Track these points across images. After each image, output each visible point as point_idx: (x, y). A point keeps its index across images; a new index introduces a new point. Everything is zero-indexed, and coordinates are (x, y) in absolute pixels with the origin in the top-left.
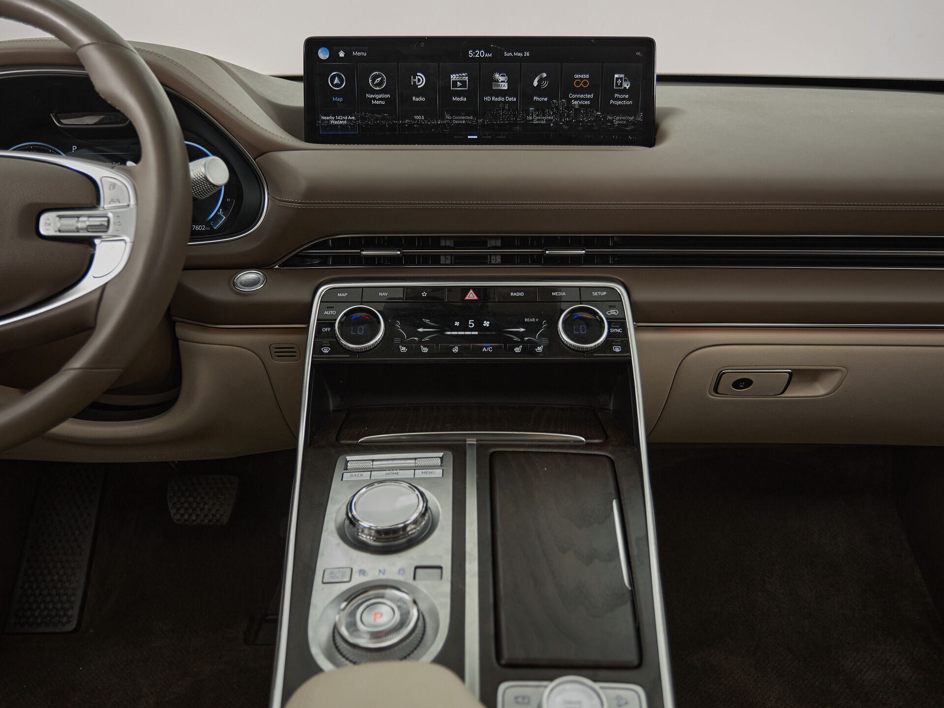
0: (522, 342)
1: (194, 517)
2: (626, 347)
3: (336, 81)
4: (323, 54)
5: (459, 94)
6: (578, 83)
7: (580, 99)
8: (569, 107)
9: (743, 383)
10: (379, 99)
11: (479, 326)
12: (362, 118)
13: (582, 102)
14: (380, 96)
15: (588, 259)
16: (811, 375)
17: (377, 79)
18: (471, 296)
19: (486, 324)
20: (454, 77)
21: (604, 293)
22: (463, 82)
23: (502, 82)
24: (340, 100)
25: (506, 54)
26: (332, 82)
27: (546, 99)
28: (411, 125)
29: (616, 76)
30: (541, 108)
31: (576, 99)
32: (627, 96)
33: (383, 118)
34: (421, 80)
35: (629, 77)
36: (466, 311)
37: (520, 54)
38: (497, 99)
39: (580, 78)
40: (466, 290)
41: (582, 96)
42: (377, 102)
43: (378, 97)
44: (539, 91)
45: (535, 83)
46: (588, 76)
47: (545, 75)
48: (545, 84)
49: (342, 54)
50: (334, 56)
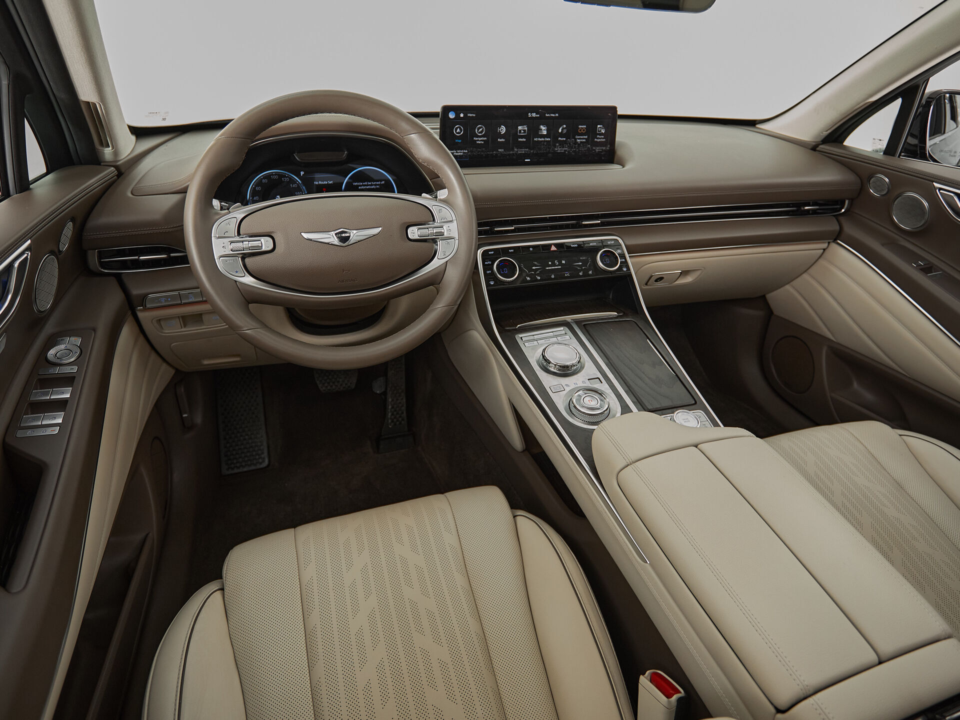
0: (582, 270)
1: (334, 387)
2: (628, 269)
3: (458, 131)
4: (452, 115)
5: (522, 137)
6: (580, 130)
7: (581, 139)
8: (576, 143)
9: (661, 279)
10: (481, 141)
11: (560, 264)
12: (472, 151)
13: (582, 140)
14: (482, 139)
15: (602, 224)
16: (685, 273)
17: (480, 130)
18: (553, 248)
19: (563, 262)
20: (520, 128)
21: (613, 242)
22: (524, 130)
23: (544, 130)
24: (460, 141)
25: (547, 115)
26: (456, 131)
27: (565, 139)
28: (496, 154)
29: (599, 126)
30: (562, 144)
31: (579, 139)
32: (603, 137)
33: (482, 151)
34: (503, 130)
35: (604, 127)
36: (553, 256)
37: (553, 115)
38: (541, 140)
39: (582, 128)
40: (550, 245)
41: (582, 137)
42: (479, 142)
43: (480, 139)
44: (561, 135)
45: (560, 131)
46: (585, 126)
47: (565, 126)
48: (565, 131)
49: (462, 115)
50: (457, 116)
